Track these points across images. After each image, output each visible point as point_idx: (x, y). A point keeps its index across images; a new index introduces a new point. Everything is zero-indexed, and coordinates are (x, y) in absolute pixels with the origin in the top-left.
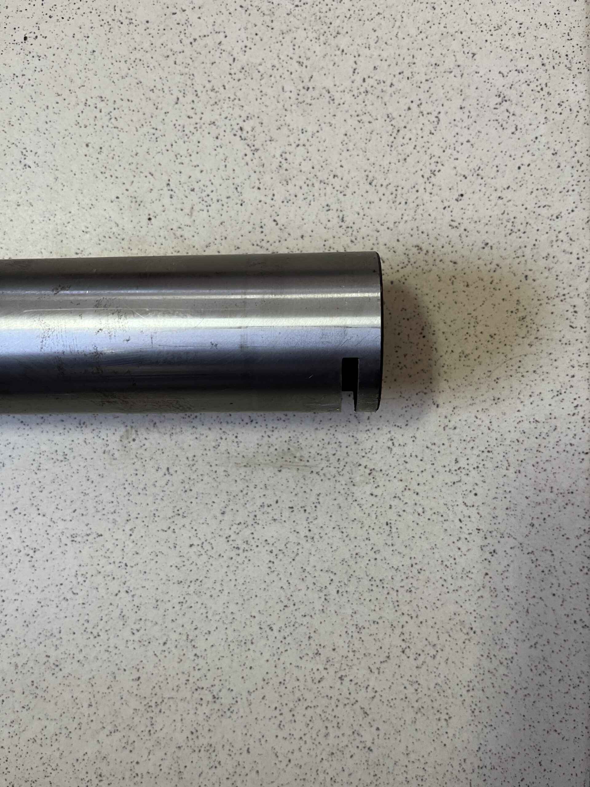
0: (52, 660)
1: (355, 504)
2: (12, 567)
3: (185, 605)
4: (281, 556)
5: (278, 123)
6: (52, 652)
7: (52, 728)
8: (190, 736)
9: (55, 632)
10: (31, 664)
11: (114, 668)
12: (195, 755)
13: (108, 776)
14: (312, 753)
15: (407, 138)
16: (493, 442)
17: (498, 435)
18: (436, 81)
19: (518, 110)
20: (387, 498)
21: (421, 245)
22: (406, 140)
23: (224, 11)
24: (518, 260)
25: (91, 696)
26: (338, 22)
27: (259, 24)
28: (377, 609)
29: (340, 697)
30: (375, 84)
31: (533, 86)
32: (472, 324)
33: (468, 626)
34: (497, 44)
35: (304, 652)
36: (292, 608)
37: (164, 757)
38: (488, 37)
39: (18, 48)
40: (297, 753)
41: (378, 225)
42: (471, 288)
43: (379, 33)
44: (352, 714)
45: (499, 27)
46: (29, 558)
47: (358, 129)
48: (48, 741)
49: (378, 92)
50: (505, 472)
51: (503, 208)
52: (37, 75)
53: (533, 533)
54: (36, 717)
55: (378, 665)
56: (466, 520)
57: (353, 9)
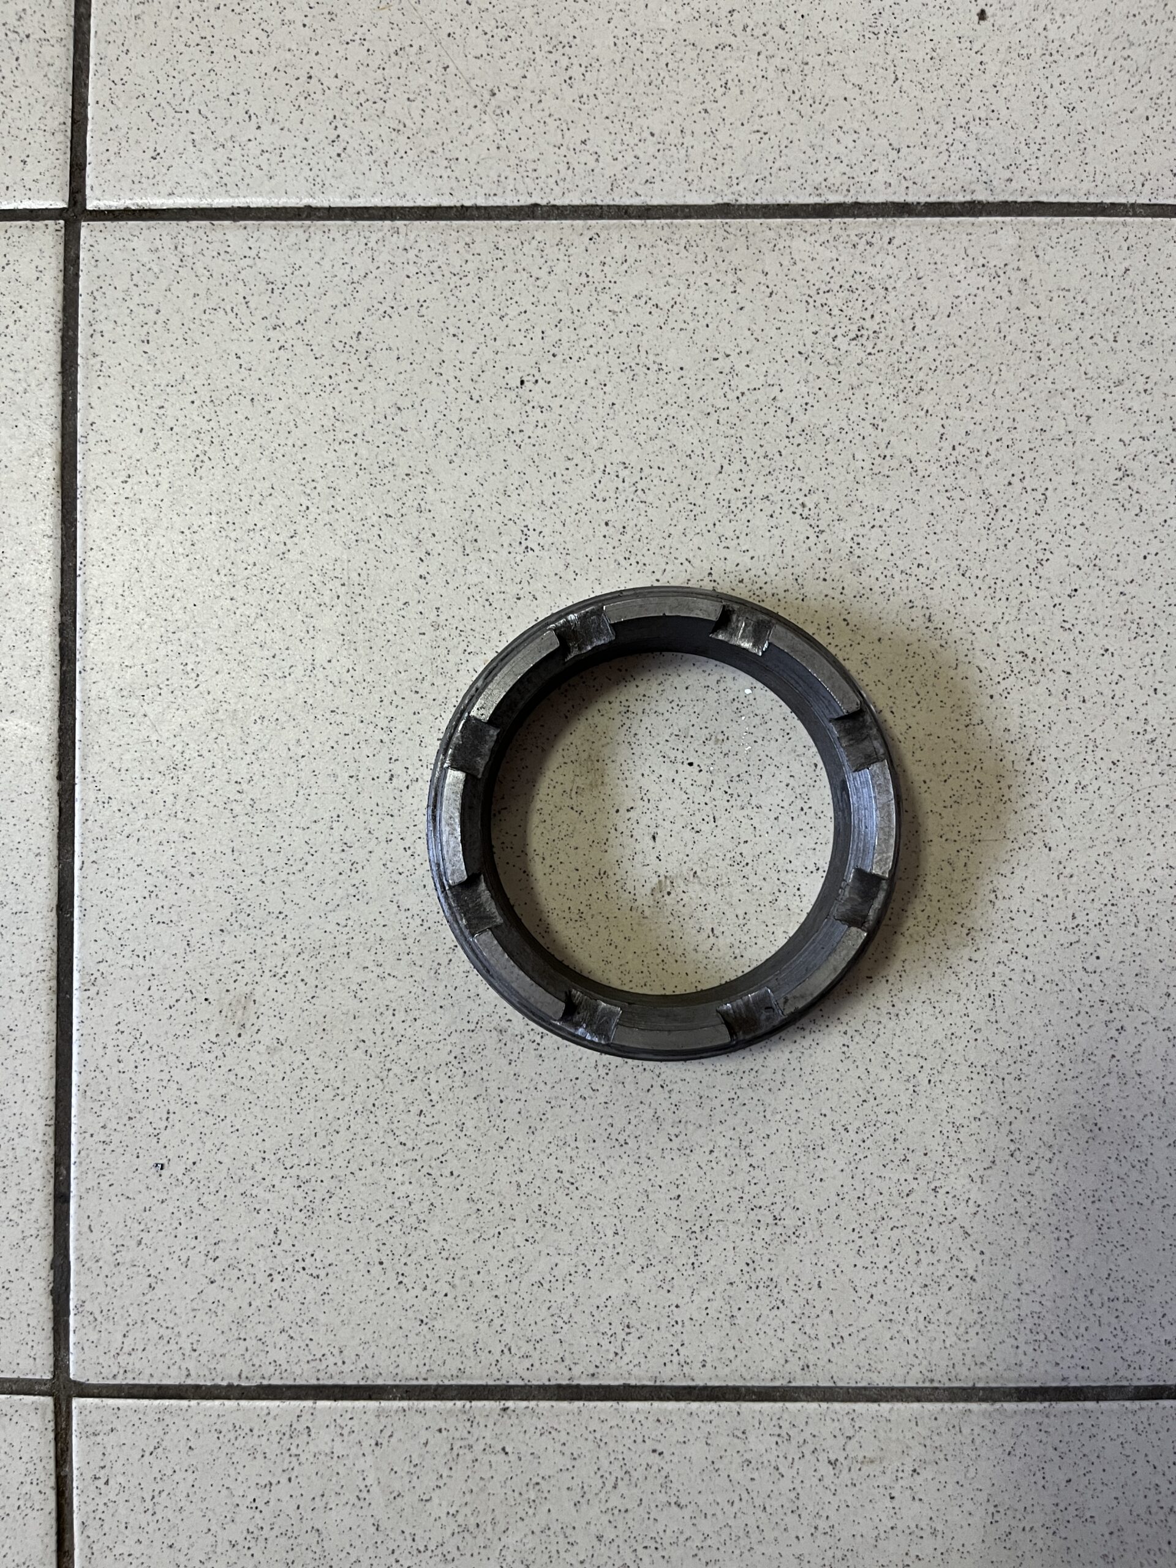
0: (566, 1176)
1: (950, 971)
2: (514, 1057)
3: (737, 1102)
4: (857, 1038)
5: (850, 499)
6: (566, 1167)
7: (565, 1265)
8: (746, 1268)
9: (570, 1140)
10: (538, 1182)
11: (646, 1185)
12: (751, 1293)
13: (638, 1326)
14: (899, 1285)
15: (1007, 519)
16: (1117, 893)
17: (1124, 885)
18: (1042, 450)
19: (1143, 487)
20: (990, 965)
21: (1026, 652)
22: (1007, 523)
23: (778, 358)
24: (1145, 670)
25: (617, 1221)
26: (921, 375)
27: (823, 376)
28: (978, 1102)
29: (934, 1214)
30: (967, 453)
31: (1161, 457)
32: (1091, 748)
33: (1092, 1121)
34: (1118, 404)
35: (890, 1158)
36: (872, 1102)
37: (712, 1296)
38: (1107, 396)
39: (512, 395)
40: (880, 1285)
41: (973, 627)
42: (1089, 704)
43: (972, 390)
44: (949, 1234)
45: (1120, 383)
46: (535, 1045)
47: (947, 508)
48: (559, 1285)
49: (971, 463)
50: (1133, 930)
51: (1126, 606)
52: (539, 431)
53: (1169, 1005)
54: (544, 1253)
55: (981, 1172)
56: (1086, 990)
57: (939, 359)
